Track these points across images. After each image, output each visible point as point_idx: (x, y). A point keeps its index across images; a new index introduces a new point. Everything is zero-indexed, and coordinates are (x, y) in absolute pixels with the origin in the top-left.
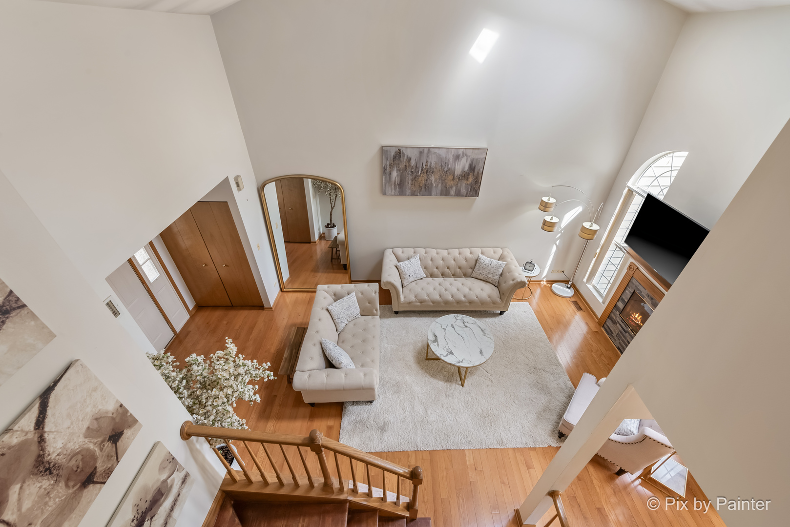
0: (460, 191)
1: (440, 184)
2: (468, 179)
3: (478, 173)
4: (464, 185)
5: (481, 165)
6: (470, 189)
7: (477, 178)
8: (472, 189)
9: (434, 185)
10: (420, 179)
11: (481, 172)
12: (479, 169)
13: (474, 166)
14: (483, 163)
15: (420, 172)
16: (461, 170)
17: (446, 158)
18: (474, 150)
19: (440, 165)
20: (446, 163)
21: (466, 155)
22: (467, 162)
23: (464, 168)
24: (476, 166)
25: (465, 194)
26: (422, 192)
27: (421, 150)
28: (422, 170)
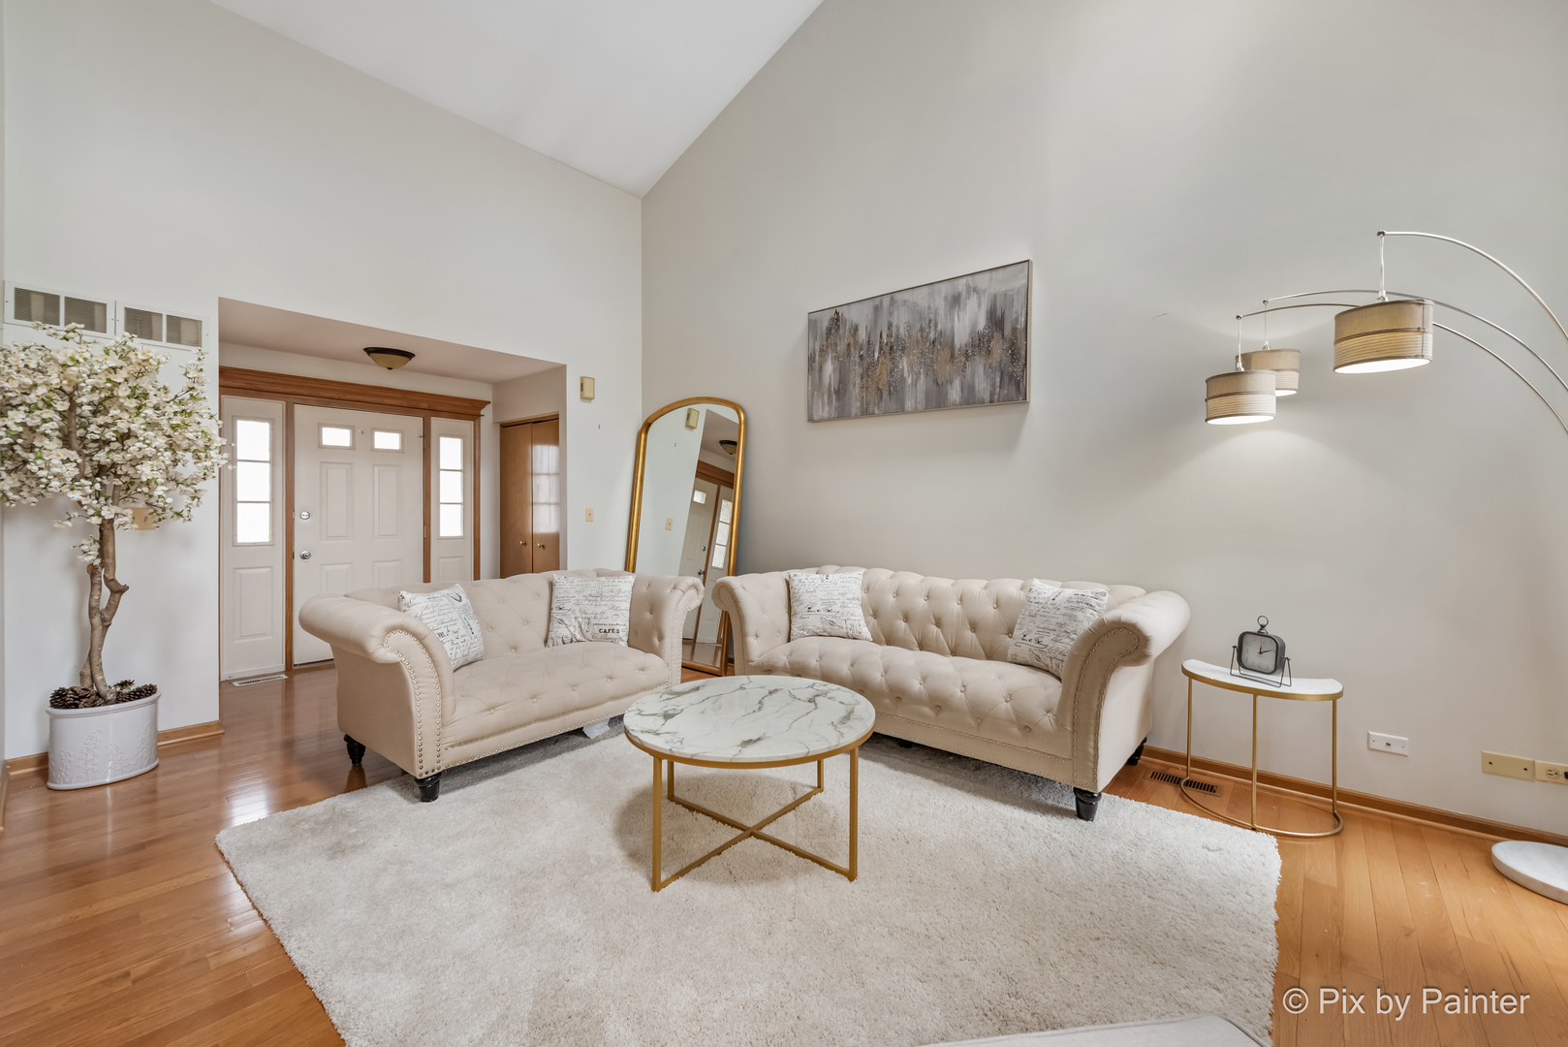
0: (974, 387)
1: (922, 377)
2: (989, 352)
3: (1014, 330)
4: (980, 369)
5: (1018, 307)
6: (998, 380)
7: (1013, 344)
8: (1006, 379)
9: (909, 381)
10: (878, 372)
11: (1023, 324)
12: (1017, 319)
13: (999, 313)
14: (1022, 299)
15: (876, 355)
16: (968, 331)
17: (929, 308)
18: (994, 273)
19: (918, 328)
20: (930, 321)
21: (975, 290)
22: (979, 306)
23: (975, 324)
24: (1007, 313)
25: (987, 397)
26: (883, 405)
27: (877, 301)
28: (881, 348)
